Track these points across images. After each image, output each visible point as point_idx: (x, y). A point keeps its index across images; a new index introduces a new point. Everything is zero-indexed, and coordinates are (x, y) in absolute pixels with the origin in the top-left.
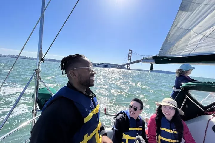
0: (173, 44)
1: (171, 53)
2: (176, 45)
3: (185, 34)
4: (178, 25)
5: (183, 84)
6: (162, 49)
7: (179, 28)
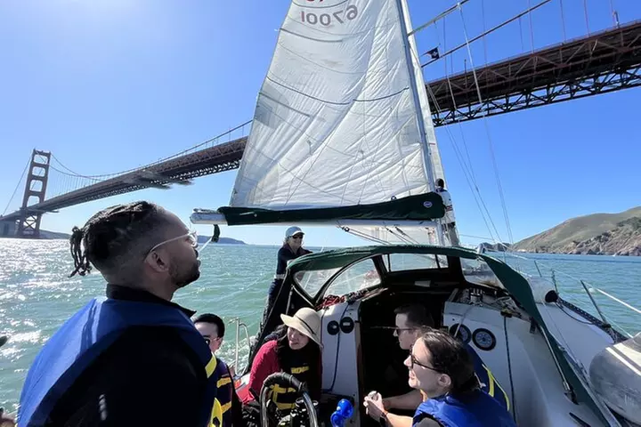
0: (254, 183)
1: (253, 200)
2: (259, 185)
3: (270, 167)
4: (257, 147)
5: (290, 263)
6: (235, 192)
7: (259, 152)
